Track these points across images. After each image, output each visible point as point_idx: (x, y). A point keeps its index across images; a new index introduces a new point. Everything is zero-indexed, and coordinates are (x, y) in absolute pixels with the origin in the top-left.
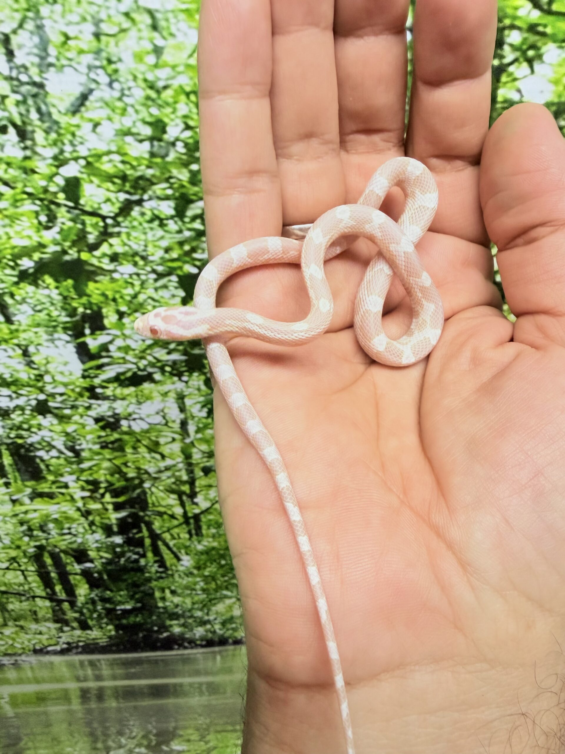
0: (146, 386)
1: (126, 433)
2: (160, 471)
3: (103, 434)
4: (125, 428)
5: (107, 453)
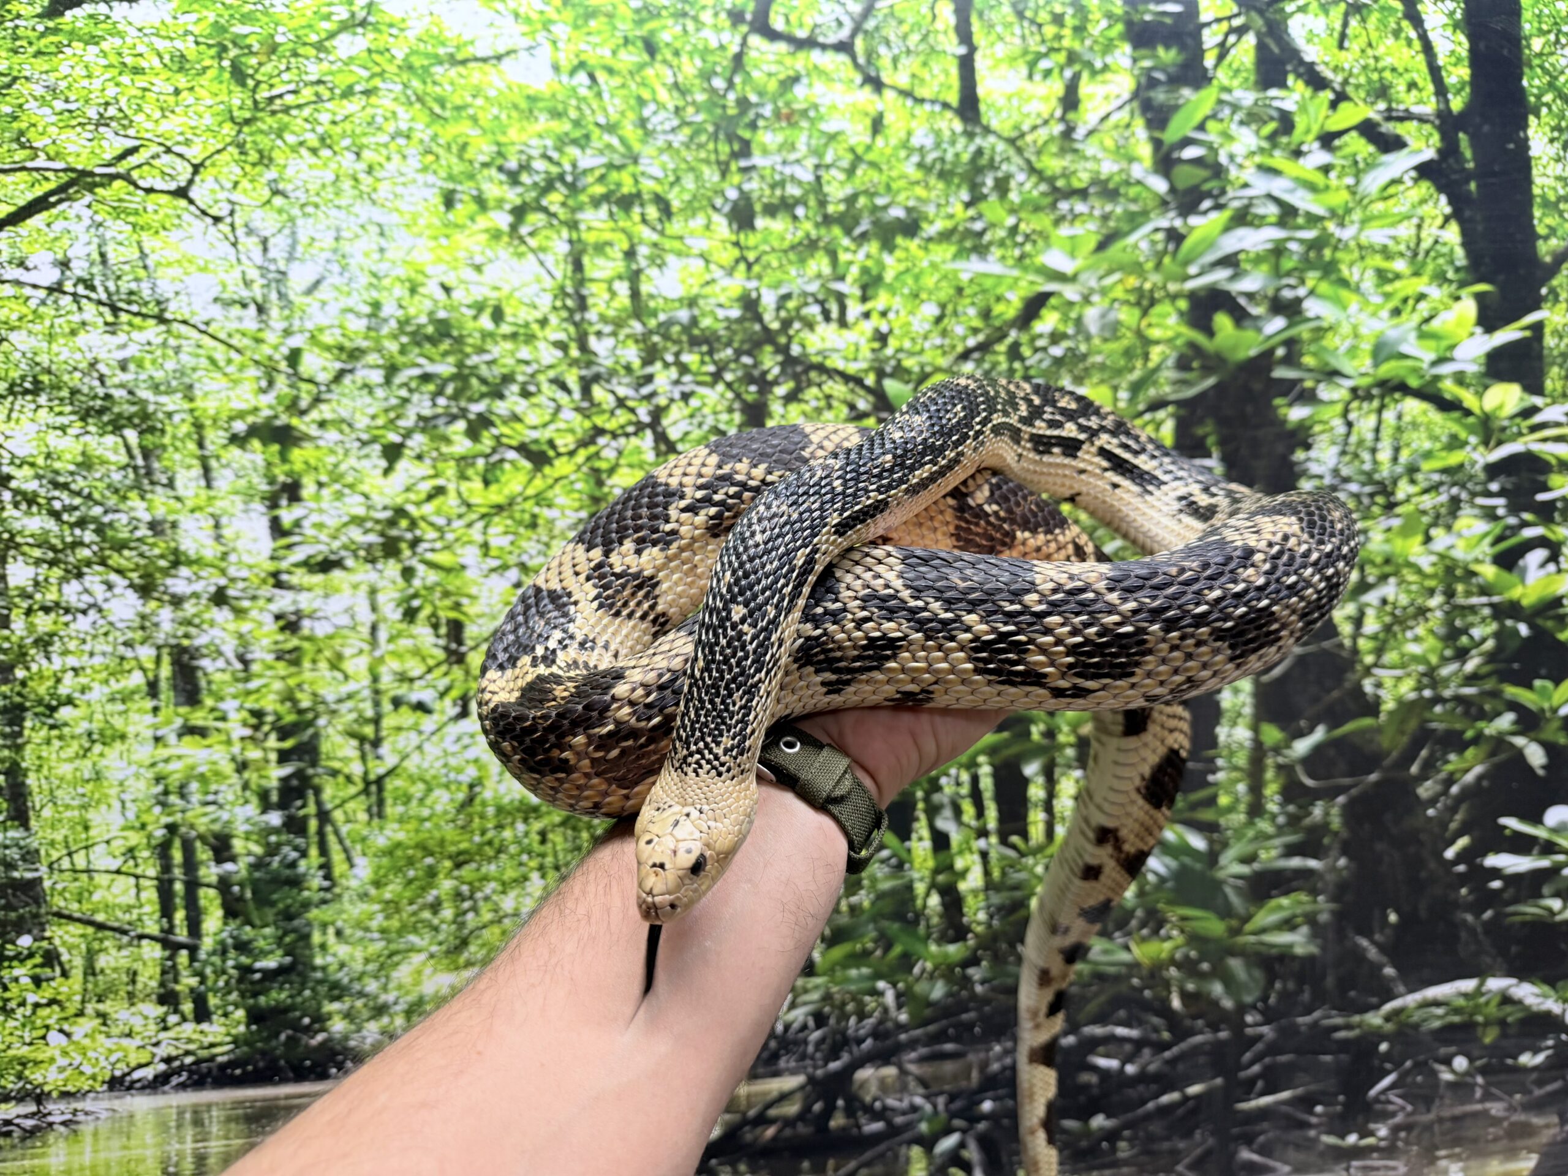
0: (336, 574)
1: (309, 639)
2: (340, 701)
3: (280, 637)
4: (306, 632)
5: (282, 668)
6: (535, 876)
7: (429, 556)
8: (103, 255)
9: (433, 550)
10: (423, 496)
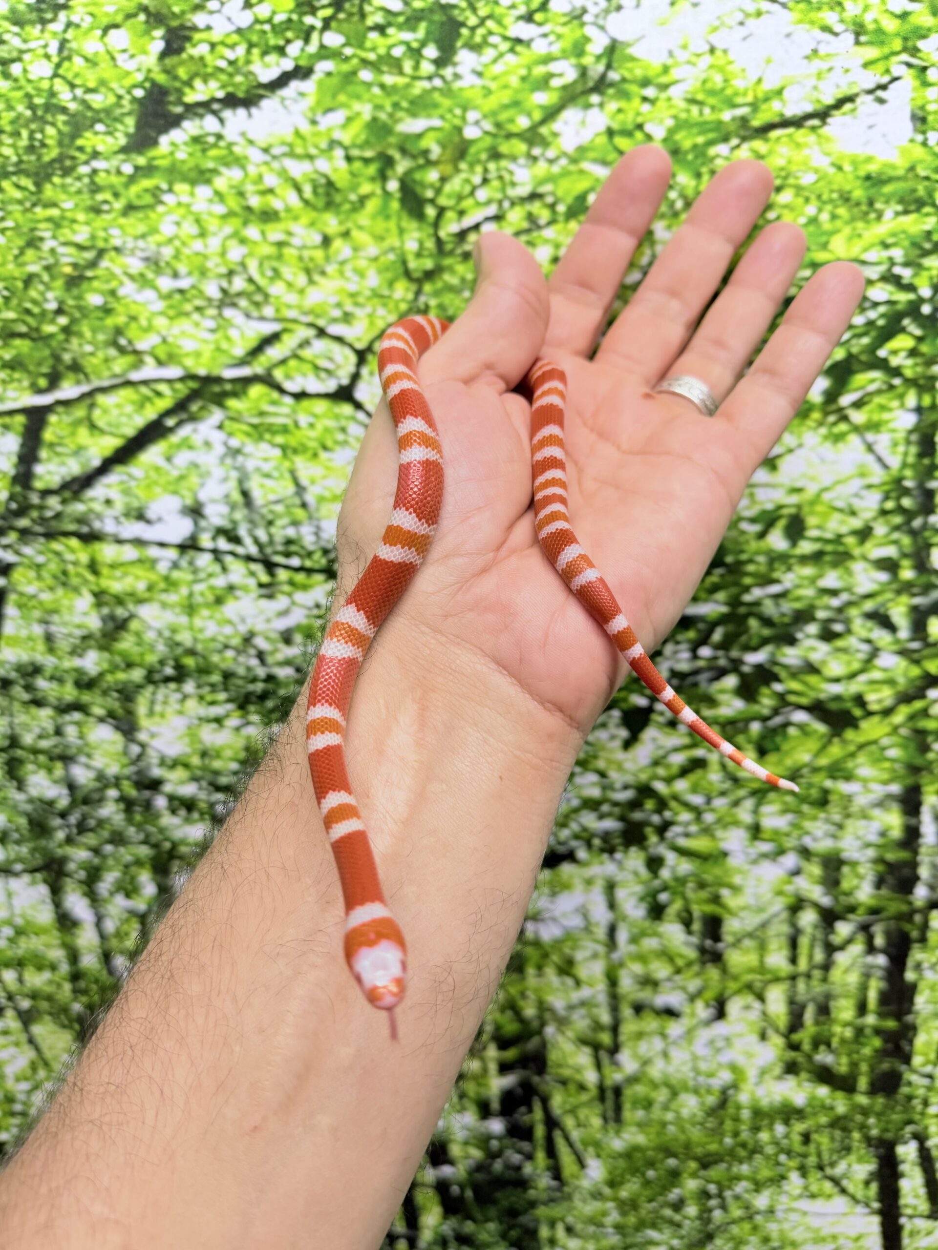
6: (794, 1177)
7: (682, 842)
8: (245, 494)
9: (687, 835)
10: (675, 770)
